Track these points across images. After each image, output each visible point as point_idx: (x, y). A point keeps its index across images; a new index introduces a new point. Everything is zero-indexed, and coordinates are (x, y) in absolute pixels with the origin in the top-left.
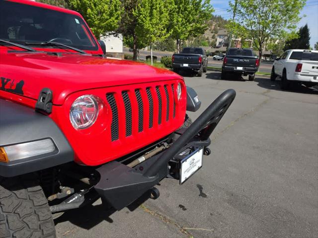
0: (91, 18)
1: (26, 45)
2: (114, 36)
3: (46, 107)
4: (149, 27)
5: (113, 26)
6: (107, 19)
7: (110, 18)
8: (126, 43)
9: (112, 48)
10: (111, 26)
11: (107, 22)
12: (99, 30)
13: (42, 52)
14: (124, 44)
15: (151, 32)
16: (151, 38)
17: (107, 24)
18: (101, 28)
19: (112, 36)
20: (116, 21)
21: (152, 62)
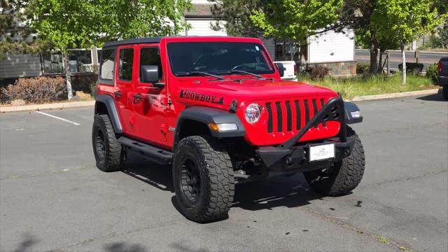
0: (291, 9)
1: (218, 75)
2: (336, 32)
3: (234, 109)
4: (397, 10)
5: (328, 17)
6: (318, 7)
7: (323, 5)
8: (362, 41)
9: (332, 54)
10: (323, 17)
11: (317, 12)
12: (303, 27)
13: (229, 80)
14: (356, 44)
15: (402, 18)
16: (402, 30)
17: (317, 16)
18: (307, 22)
19: (331, 32)
20: (333, 9)
21: (405, 75)
